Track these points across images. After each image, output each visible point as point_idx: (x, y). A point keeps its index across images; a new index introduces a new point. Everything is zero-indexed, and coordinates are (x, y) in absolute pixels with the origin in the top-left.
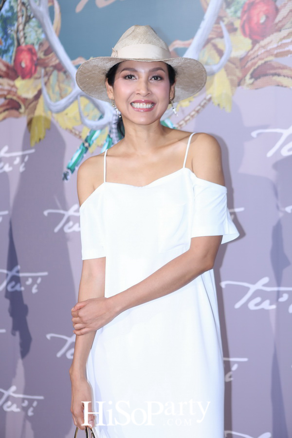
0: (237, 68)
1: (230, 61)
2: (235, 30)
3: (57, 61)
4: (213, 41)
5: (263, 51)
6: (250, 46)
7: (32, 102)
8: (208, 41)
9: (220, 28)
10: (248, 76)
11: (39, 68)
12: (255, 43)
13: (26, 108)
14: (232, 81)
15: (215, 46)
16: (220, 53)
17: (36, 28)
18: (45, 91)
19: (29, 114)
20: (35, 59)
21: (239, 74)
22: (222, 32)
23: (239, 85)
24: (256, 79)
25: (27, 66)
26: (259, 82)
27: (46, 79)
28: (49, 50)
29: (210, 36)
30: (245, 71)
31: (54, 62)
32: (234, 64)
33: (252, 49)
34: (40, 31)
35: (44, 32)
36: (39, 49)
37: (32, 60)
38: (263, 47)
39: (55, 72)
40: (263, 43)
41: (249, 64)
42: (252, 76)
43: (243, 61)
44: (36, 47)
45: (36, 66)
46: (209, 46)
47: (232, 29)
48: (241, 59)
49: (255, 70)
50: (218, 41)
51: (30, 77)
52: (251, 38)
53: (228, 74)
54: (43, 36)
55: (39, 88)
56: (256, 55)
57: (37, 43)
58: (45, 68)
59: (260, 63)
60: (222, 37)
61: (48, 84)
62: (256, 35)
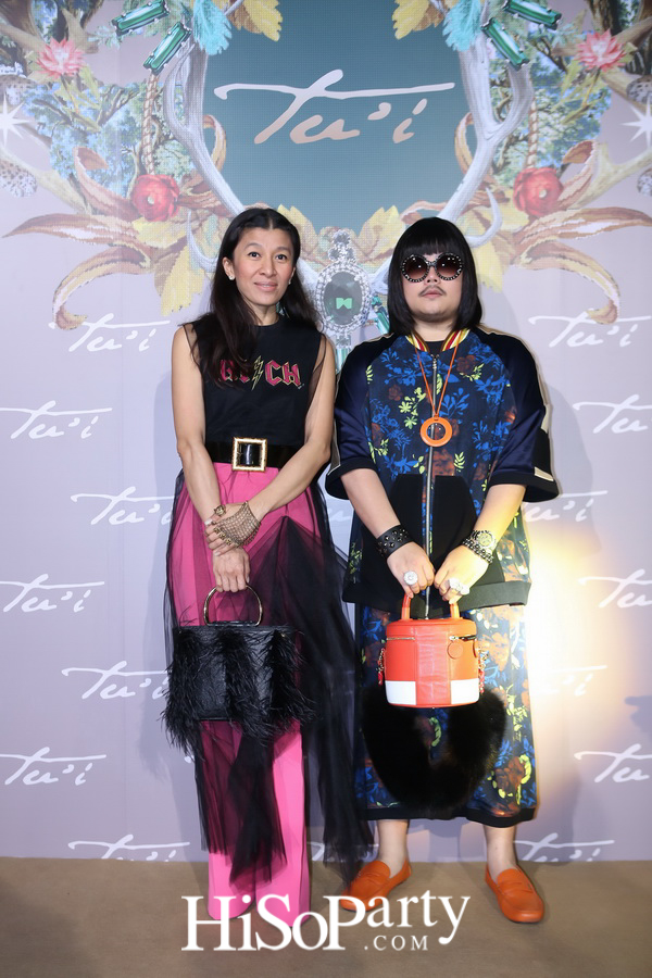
0: (509, 243)
1: (499, 234)
2: (507, 200)
3: (218, 203)
4: (475, 209)
5: (544, 228)
6: (527, 221)
7: (168, 254)
8: (468, 208)
9: (486, 195)
10: (524, 255)
11: (181, 209)
12: (532, 218)
13: (154, 261)
14: (502, 259)
15: (479, 215)
16: (487, 224)
17: (179, 155)
18: (192, 240)
19: (159, 270)
20: (174, 195)
21: (512, 250)
22: (488, 200)
23: (512, 263)
24: (535, 259)
25: (157, 203)
26: (539, 262)
27: (196, 224)
28: (204, 186)
29: (471, 202)
30: (520, 248)
31: (212, 202)
32: (506, 239)
33: (529, 225)
34: (187, 158)
35: (194, 160)
36: (183, 182)
37: (168, 196)
38: (544, 224)
39: (214, 217)
40: (543, 219)
41: (526, 240)
42: (529, 255)
43: (517, 236)
44: (179, 180)
45: (177, 205)
46: (470, 213)
47: (501, 198)
48: (515, 234)
49: (532, 249)
50: (483, 210)
51: (164, 220)
52: (527, 212)
53: (497, 250)
54: (191, 166)
55: (180, 236)
56: (534, 231)
57: (179, 174)
58: (194, 209)
59: (540, 241)
60: (489, 206)
61: (199, 232)
62: (535, 210)
